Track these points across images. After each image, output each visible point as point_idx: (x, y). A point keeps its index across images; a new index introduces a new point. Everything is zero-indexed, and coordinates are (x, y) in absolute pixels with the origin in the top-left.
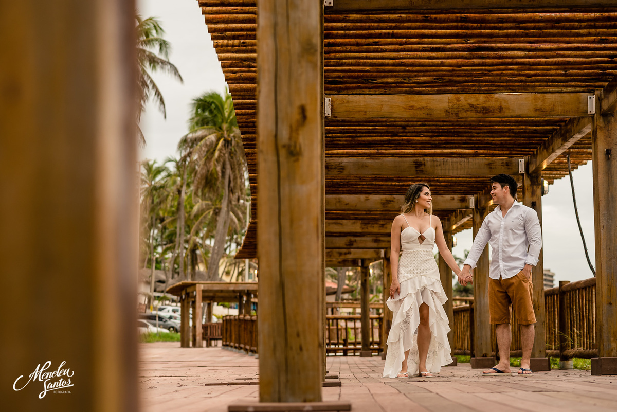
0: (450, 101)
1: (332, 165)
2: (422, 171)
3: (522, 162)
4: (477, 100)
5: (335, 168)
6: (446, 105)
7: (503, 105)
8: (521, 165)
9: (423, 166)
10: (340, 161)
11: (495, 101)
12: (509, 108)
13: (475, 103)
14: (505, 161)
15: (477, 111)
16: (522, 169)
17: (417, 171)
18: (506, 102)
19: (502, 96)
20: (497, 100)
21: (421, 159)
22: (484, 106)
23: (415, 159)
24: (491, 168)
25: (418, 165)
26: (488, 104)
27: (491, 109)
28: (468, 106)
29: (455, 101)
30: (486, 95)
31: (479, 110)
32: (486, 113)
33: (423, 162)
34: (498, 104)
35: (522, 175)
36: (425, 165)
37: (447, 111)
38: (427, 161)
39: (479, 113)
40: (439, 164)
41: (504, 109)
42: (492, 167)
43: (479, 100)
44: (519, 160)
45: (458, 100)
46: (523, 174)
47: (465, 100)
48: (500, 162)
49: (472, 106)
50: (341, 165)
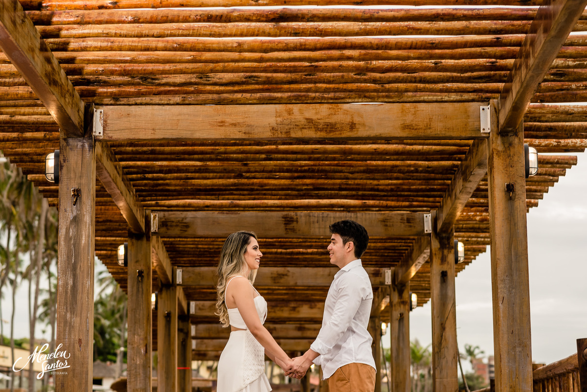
0: (278, 115)
1: (173, 222)
2: (293, 230)
3: (428, 218)
4: (317, 113)
5: (177, 226)
6: (272, 121)
7: (357, 120)
8: (427, 221)
9: (295, 223)
10: (183, 216)
11: (344, 114)
12: (364, 125)
13: (314, 117)
14: (405, 217)
15: (317, 129)
16: (429, 227)
17: (286, 229)
18: (360, 115)
19: (357, 108)
20: (346, 112)
21: (292, 214)
22: (327, 121)
23: (285, 213)
24: (386, 226)
25: (288, 221)
26: (333, 120)
27: (338, 126)
28: (304, 122)
29: (285, 114)
30: (330, 106)
31: (320, 127)
32: (331, 132)
33: (295, 217)
34: (348, 119)
35: (429, 235)
36: (297, 221)
37: (273, 129)
38: (301, 216)
39: (321, 131)
40: (316, 220)
41: (357, 126)
42: (388, 224)
43: (321, 112)
44: (425, 215)
45: (290, 112)
46: (430, 233)
47: (301, 112)
48: (400, 217)
49: (310, 121)
50: (185, 221)
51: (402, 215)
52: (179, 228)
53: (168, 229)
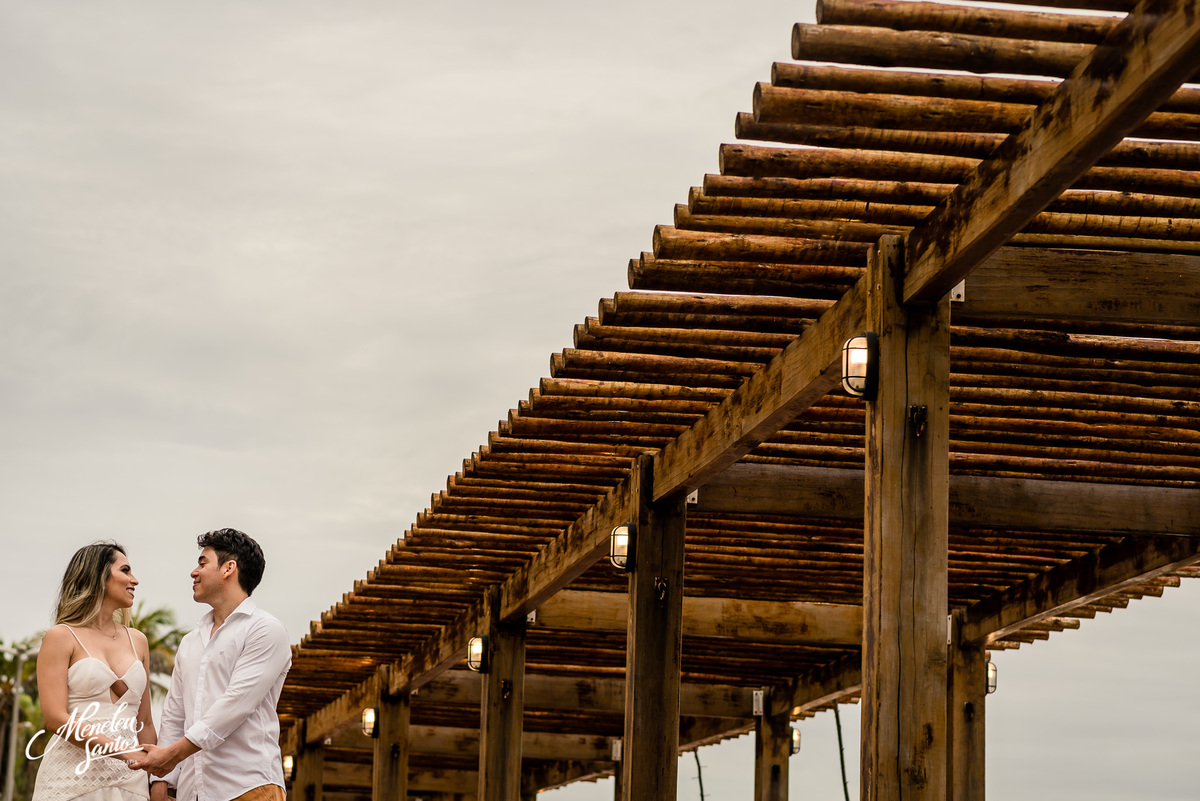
0: (725, 610)
1: (437, 682)
3: (759, 695)
4: (767, 611)
5: (442, 688)
6: (718, 616)
7: (809, 621)
8: (757, 700)
9: (592, 693)
11: (796, 614)
12: (816, 628)
13: (764, 616)
14: (730, 693)
15: (766, 629)
16: (758, 707)
17: (581, 700)
18: (813, 617)
19: (804, 606)
20: (798, 612)
21: (589, 681)
22: (777, 620)
23: (579, 679)
24: (705, 703)
25: (584, 690)
26: (785, 619)
27: (789, 627)
28: (753, 620)
29: (733, 611)
30: (781, 604)
31: (770, 626)
32: (781, 633)
33: (592, 685)
34: (800, 620)
35: (758, 718)
36: (595, 691)
37: (719, 625)
38: (600, 685)
39: (771, 630)
40: (618, 690)
41: (809, 629)
42: (709, 700)
43: (770, 610)
44: (755, 692)
45: (738, 608)
46: (760, 717)
47: (749, 608)
48: (723, 693)
49: (759, 619)
50: (453, 682)
51: (726, 690)
52: (445, 691)
53: (431, 692)
